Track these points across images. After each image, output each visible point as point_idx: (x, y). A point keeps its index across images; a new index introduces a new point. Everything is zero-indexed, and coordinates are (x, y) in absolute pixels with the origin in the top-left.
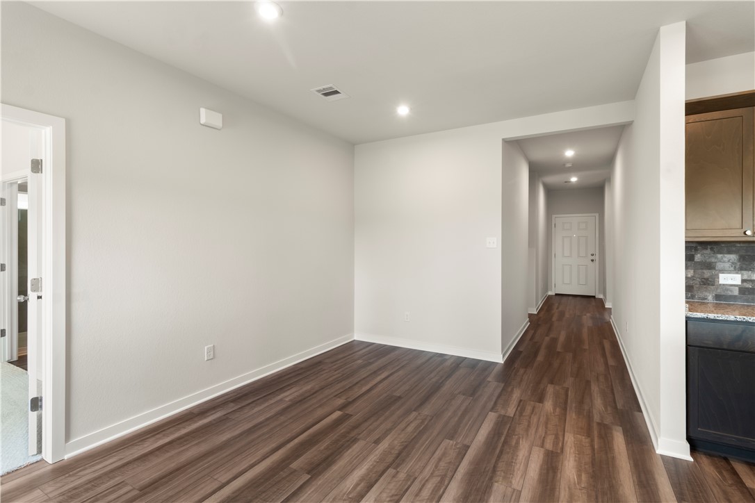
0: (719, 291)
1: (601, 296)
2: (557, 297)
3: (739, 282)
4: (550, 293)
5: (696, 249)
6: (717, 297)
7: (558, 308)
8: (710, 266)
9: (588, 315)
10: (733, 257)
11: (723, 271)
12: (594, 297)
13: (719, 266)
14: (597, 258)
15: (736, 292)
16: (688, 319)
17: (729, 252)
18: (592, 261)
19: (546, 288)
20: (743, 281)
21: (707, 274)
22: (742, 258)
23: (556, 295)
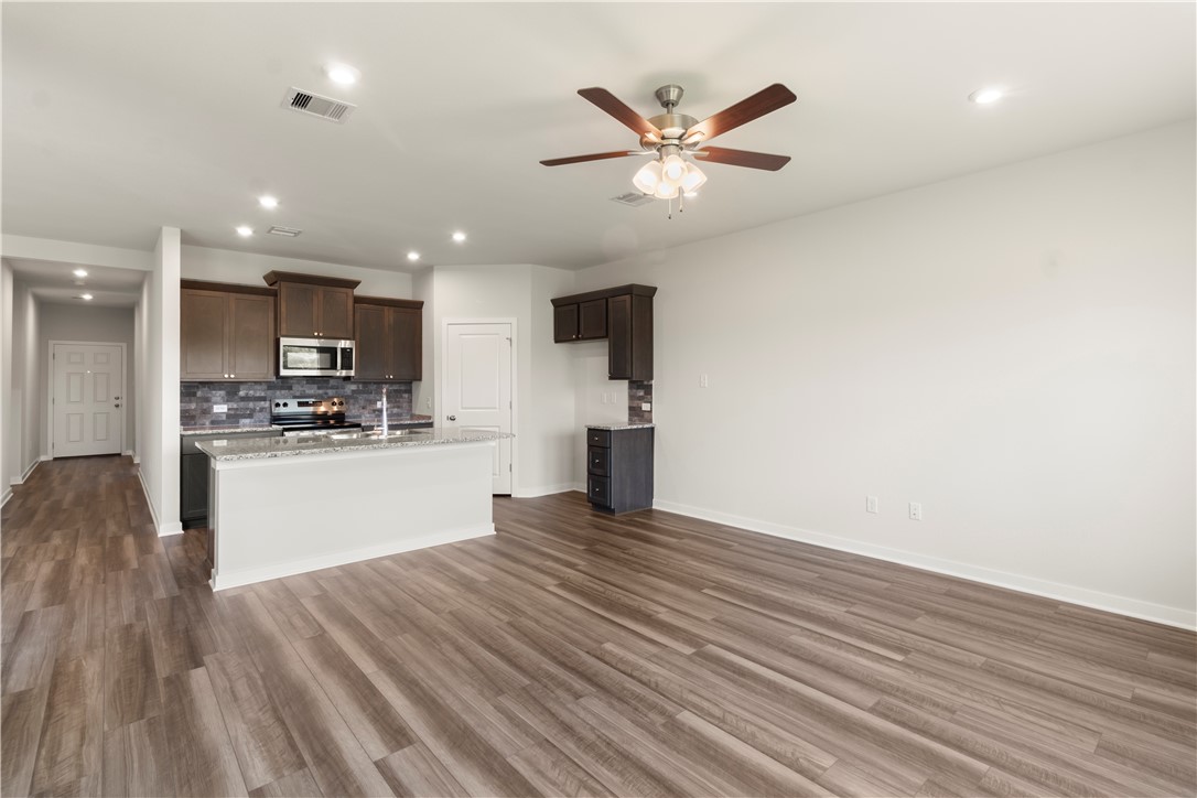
0: (214, 418)
1: (130, 453)
2: (57, 462)
3: (226, 410)
4: (43, 458)
5: (198, 387)
6: (213, 422)
7: (60, 473)
8: (207, 400)
9: (108, 473)
10: (222, 393)
11: (216, 403)
12: (119, 455)
13: (214, 399)
14: (124, 402)
15: (224, 418)
16: (182, 437)
17: (220, 390)
18: (117, 406)
19: (37, 451)
20: (229, 409)
21: (205, 405)
22: (228, 394)
23: (55, 459)
